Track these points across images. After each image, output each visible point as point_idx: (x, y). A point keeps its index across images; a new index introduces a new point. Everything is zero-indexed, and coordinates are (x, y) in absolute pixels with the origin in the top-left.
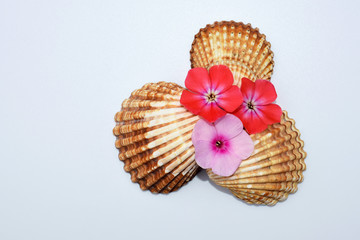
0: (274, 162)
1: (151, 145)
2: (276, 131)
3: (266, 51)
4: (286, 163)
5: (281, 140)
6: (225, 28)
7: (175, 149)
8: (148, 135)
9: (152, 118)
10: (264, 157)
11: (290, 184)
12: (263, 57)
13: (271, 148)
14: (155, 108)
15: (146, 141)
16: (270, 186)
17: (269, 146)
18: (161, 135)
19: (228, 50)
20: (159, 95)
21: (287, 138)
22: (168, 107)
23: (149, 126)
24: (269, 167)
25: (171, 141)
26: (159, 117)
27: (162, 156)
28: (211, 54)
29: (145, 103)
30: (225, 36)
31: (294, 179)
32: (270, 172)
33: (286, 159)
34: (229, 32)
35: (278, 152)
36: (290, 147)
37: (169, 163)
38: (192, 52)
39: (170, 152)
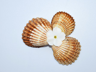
0: (68, 54)
1: (33, 32)
2: (75, 48)
3: (73, 26)
4: (71, 57)
5: (74, 51)
6: (66, 15)
7: (36, 38)
8: (34, 29)
9: (39, 27)
10: (67, 51)
11: (67, 62)
12: (71, 27)
13: (71, 50)
14: (42, 26)
15: (33, 30)
16: (63, 58)
17: (71, 49)
18: (37, 32)
19: (63, 21)
20: (46, 24)
21: (76, 51)
22: (44, 28)
23: (37, 28)
24: (66, 54)
25: (37, 35)
26: (40, 28)
27: (32, 36)
28: (58, 19)
29: (41, 22)
30: (64, 17)
31: (69, 62)
32: (65, 55)
33: (72, 56)
34: (66, 16)
35: (71, 52)
36: (75, 54)
37: (32, 39)
38: (54, 16)
39: (35, 37)
